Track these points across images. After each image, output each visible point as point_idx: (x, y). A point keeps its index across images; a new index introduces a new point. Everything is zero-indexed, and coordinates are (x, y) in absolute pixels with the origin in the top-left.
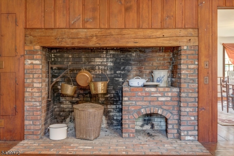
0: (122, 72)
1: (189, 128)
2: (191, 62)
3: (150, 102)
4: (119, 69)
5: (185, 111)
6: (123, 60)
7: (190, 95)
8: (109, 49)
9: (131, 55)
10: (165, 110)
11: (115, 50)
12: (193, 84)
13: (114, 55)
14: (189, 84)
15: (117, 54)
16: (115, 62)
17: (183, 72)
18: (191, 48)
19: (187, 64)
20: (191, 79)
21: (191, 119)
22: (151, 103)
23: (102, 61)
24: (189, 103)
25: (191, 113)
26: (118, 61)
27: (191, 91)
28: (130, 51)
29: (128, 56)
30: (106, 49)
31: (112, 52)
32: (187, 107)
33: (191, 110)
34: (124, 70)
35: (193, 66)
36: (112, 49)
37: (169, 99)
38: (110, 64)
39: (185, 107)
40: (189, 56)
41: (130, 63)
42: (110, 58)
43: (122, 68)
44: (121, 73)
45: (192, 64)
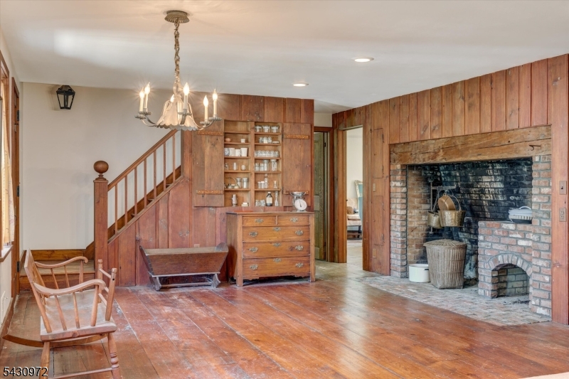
0: (517, 198)
1: (542, 294)
2: (545, 182)
3: (508, 245)
4: (512, 194)
5: (536, 265)
6: (514, 178)
7: (543, 239)
8: (494, 162)
9: (521, 170)
10: (526, 261)
11: (502, 163)
12: (547, 221)
13: (501, 170)
14: (543, 220)
15: (505, 169)
16: (505, 182)
17: (534, 199)
18: (545, 158)
19: (540, 187)
20: (544, 212)
21: (544, 279)
22: (509, 248)
23: (490, 180)
24: (542, 253)
25: (545, 269)
26: (508, 180)
27: (544, 233)
28: (519, 164)
29: (519, 171)
30: (491, 162)
31: (498, 167)
32: (539, 258)
33: (545, 265)
34: (517, 194)
35: (547, 189)
36: (498, 162)
37: (530, 244)
38: (500, 185)
39: (536, 258)
40: (542, 173)
41: (523, 184)
42: (498, 175)
43: (515, 191)
44: (515, 200)
45: (546, 187)
